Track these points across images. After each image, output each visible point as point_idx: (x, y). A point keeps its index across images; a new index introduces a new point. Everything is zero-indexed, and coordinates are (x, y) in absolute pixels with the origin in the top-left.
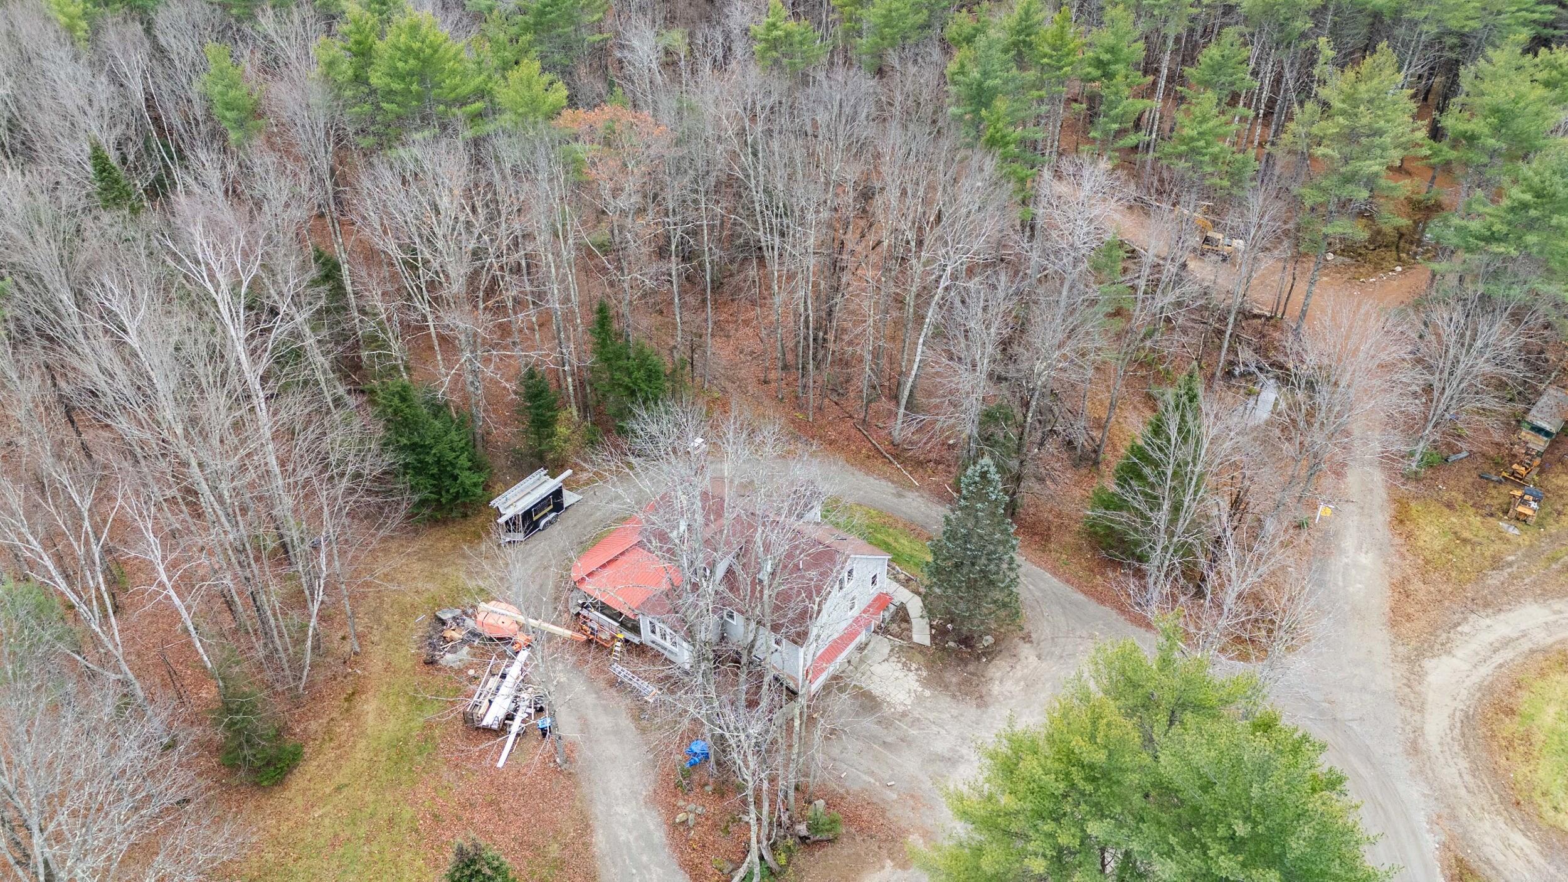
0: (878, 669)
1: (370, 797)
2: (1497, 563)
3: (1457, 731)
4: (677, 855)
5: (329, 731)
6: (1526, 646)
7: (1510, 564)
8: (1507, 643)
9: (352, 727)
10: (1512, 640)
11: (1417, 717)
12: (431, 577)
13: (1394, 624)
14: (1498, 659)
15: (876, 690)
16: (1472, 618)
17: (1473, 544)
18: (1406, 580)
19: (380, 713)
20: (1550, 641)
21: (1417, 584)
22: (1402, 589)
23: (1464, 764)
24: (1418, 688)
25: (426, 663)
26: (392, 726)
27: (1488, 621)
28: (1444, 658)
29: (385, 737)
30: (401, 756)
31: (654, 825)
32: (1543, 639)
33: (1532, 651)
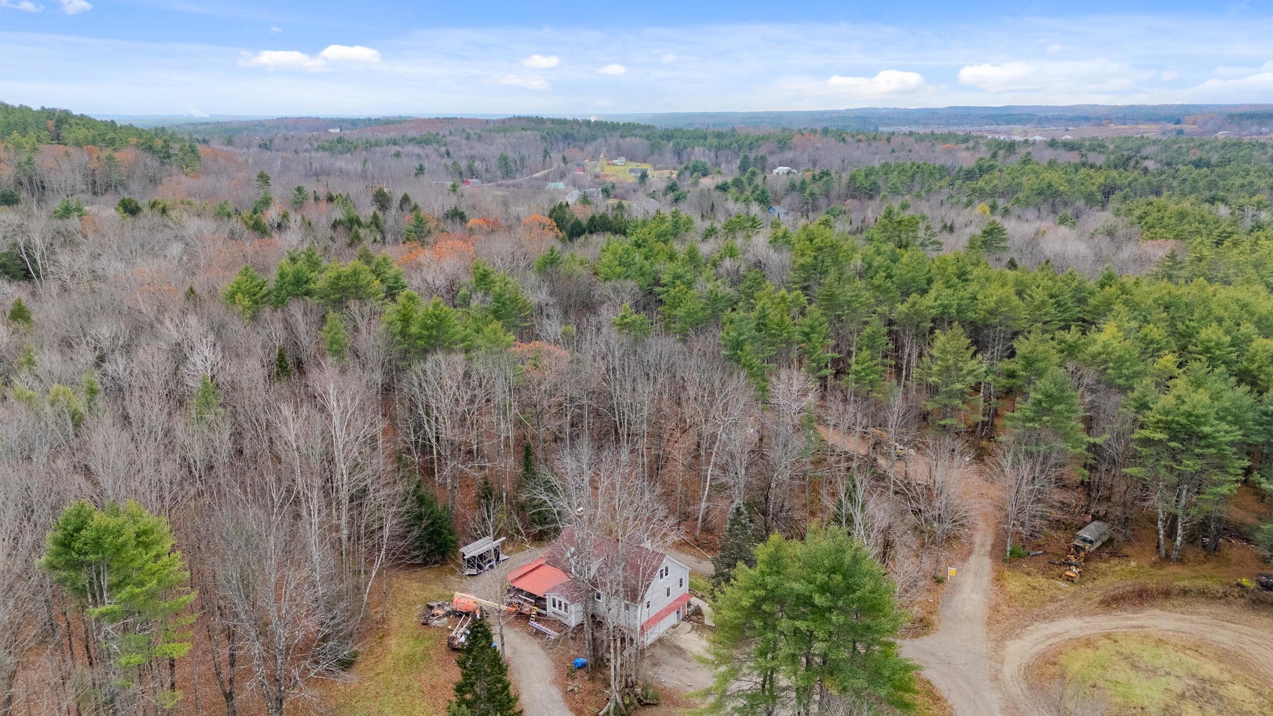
0: (684, 636)
1: (395, 678)
2: (1053, 599)
3: (1022, 672)
4: (568, 704)
5: (371, 651)
6: (1067, 636)
7: (1061, 600)
8: (1055, 635)
9: (383, 650)
10: (1058, 634)
11: (999, 665)
12: (424, 589)
13: (989, 624)
14: (1050, 642)
15: (683, 646)
16: (1036, 624)
17: (1039, 590)
18: (998, 605)
19: (398, 644)
20: (1081, 635)
21: (1004, 608)
22: (995, 609)
23: (1024, 686)
24: (1001, 653)
25: (423, 624)
26: (406, 649)
27: (1046, 625)
28: (1017, 640)
29: (402, 654)
30: (412, 661)
31: (555, 693)
32: (1077, 633)
33: (1070, 639)
